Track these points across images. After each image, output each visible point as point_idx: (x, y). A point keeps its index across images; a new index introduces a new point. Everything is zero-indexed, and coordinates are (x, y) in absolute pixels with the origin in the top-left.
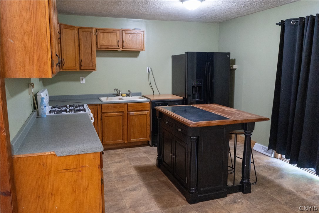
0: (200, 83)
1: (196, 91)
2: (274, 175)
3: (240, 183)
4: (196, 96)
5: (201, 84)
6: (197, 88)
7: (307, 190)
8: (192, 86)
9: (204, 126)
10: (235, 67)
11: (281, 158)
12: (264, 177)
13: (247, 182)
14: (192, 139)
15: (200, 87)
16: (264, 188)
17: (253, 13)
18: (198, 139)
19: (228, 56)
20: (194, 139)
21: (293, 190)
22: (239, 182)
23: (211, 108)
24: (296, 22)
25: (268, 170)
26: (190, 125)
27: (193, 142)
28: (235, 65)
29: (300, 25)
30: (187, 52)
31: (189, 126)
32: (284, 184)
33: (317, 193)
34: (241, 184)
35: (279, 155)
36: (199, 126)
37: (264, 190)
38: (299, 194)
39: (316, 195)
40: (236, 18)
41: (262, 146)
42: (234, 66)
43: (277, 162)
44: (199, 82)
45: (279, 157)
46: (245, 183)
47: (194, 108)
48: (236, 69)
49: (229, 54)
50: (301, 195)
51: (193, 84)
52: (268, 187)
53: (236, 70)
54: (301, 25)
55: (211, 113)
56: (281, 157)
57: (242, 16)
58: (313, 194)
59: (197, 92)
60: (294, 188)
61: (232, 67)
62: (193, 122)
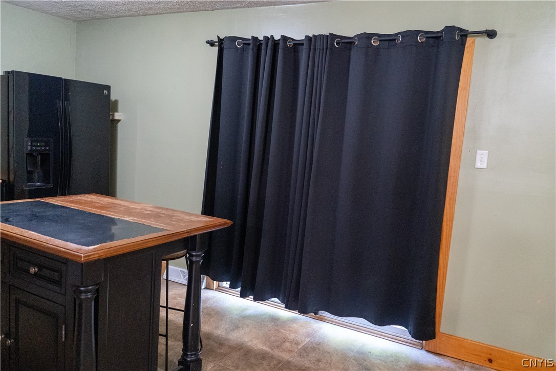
0: (45, 146)
1: (34, 164)
2: (222, 326)
3: (180, 363)
4: (36, 176)
5: (48, 148)
6: (39, 158)
7: (284, 342)
8: (26, 152)
9: (115, 254)
10: (117, 116)
11: (219, 289)
12: (208, 333)
13: (193, 358)
14: (81, 292)
15: (45, 156)
16: (219, 360)
17: (157, 14)
18: (97, 290)
19: (105, 92)
20: (86, 292)
21: (265, 348)
22: (177, 363)
23: (97, 205)
24: (244, 44)
25: (207, 316)
26: (81, 257)
27: (86, 298)
28: (117, 111)
29: (253, 49)
30: (13, 72)
31: (78, 260)
32: (247, 340)
33: (300, 344)
34: (181, 367)
35: (215, 282)
36: (103, 257)
37: (221, 364)
38: (277, 353)
39: (300, 347)
40: (118, 17)
41: (181, 271)
42: (116, 114)
43: (214, 297)
44: (43, 144)
45: (215, 287)
46: (191, 361)
47: (54, 206)
48: (119, 120)
49: (108, 88)
50: (280, 354)
51: (29, 148)
52: (225, 355)
53: (119, 124)
54: (255, 50)
55: (107, 217)
56: (219, 286)
57: (133, 16)
58: (295, 346)
59: (39, 168)
60: (265, 344)
61: (113, 115)
62: (86, 248)
